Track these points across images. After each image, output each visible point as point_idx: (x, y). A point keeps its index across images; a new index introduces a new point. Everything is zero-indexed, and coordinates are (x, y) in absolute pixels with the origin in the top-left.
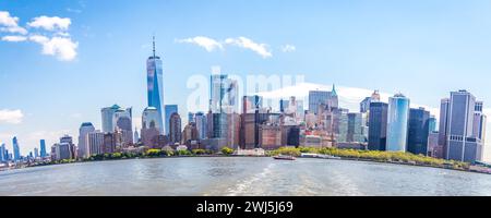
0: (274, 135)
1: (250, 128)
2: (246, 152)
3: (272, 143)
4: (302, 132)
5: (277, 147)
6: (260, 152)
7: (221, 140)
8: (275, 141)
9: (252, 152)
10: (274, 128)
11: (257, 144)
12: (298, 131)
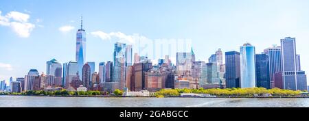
0: (156, 80)
1: (139, 75)
2: (134, 93)
3: (155, 86)
4: (176, 78)
5: (159, 90)
6: (146, 93)
7: (115, 83)
8: (157, 84)
9: (139, 93)
10: (157, 75)
11: (144, 87)
12: (173, 77)
